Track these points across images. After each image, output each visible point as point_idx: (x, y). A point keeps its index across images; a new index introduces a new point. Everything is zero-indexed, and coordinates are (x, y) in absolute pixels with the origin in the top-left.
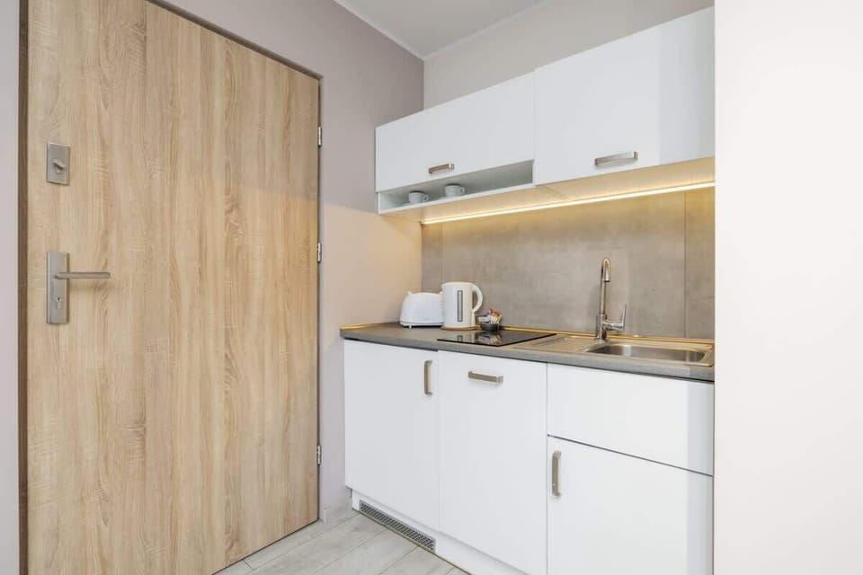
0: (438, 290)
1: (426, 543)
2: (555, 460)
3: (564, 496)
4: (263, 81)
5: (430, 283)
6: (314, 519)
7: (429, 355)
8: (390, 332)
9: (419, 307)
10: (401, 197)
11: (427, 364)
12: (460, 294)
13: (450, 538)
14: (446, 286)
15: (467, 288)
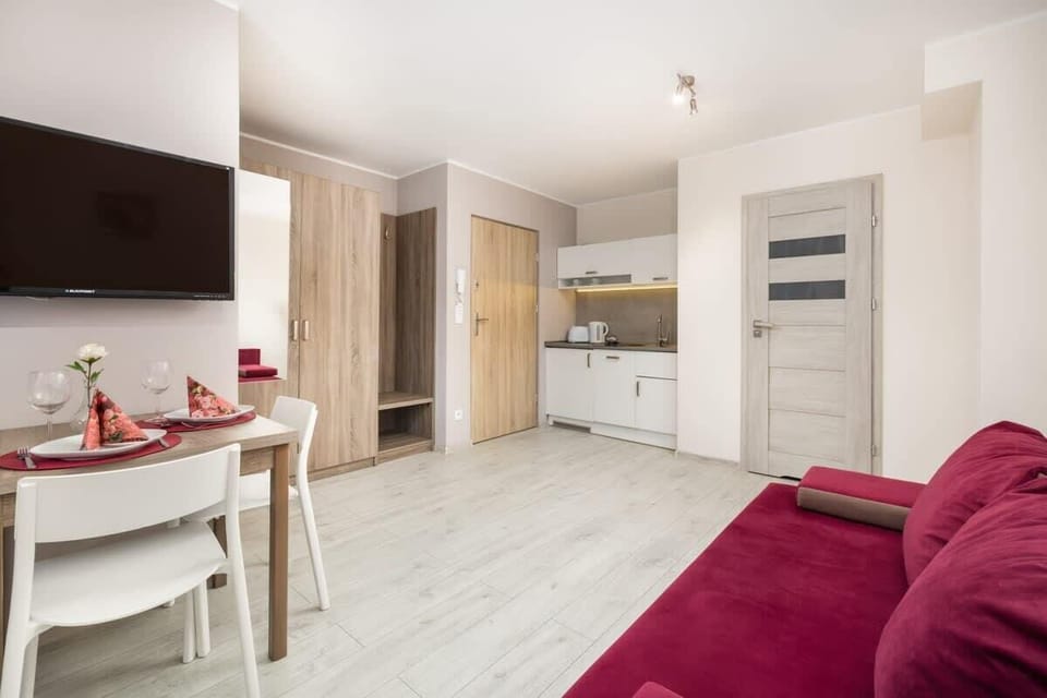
0: (586, 325)
1: (587, 430)
2: (638, 383)
3: (641, 396)
4: (521, 236)
5: (582, 320)
6: (536, 426)
7: (590, 351)
8: (565, 343)
9: (578, 334)
10: (570, 282)
11: (589, 356)
12: (598, 327)
13: (601, 423)
14: (591, 323)
15: (601, 324)
